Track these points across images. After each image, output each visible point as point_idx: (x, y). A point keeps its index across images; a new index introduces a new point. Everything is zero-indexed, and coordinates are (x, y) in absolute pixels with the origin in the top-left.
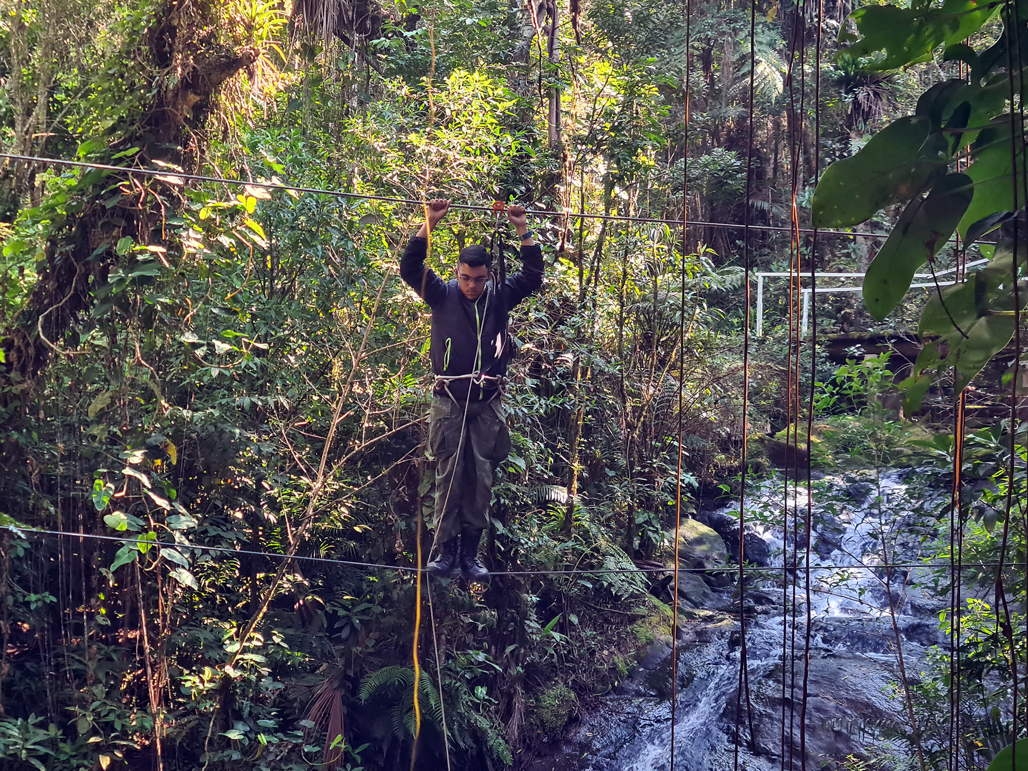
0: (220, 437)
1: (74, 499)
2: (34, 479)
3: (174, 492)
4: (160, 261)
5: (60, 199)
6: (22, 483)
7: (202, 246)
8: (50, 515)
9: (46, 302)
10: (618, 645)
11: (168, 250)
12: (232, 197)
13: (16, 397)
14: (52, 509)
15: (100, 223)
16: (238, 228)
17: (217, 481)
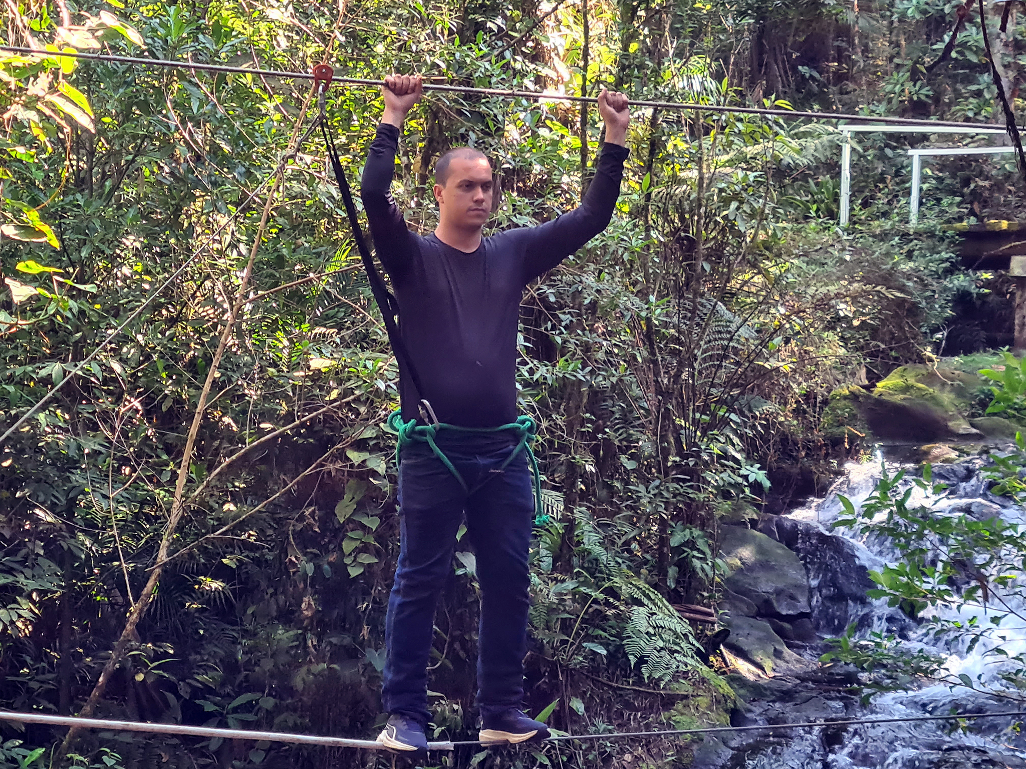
10: (648, 744)
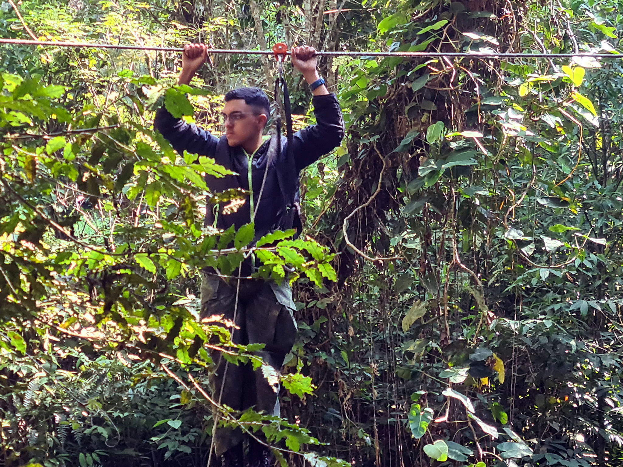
0: (554, 348)
1: (393, 426)
2: (346, 404)
3: (505, 415)
4: (476, 148)
5: (361, 84)
6: (332, 411)
7: (524, 128)
8: (365, 446)
9: (350, 202)
11: (485, 135)
12: (556, 68)
13: (322, 312)
14: (368, 439)
15: (407, 108)
16: (565, 104)
17: (552, 400)
